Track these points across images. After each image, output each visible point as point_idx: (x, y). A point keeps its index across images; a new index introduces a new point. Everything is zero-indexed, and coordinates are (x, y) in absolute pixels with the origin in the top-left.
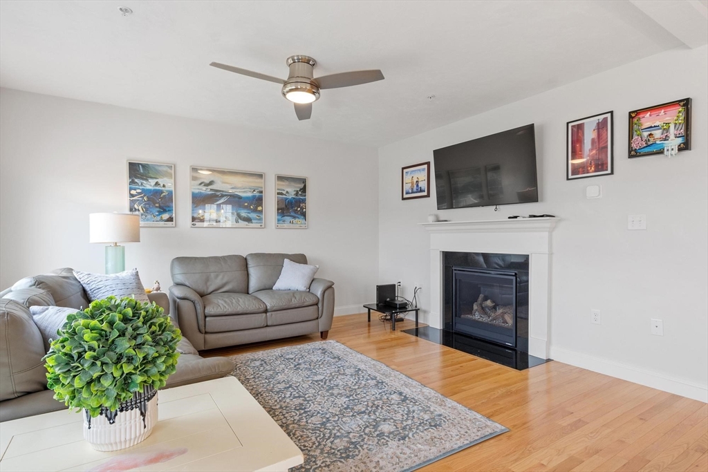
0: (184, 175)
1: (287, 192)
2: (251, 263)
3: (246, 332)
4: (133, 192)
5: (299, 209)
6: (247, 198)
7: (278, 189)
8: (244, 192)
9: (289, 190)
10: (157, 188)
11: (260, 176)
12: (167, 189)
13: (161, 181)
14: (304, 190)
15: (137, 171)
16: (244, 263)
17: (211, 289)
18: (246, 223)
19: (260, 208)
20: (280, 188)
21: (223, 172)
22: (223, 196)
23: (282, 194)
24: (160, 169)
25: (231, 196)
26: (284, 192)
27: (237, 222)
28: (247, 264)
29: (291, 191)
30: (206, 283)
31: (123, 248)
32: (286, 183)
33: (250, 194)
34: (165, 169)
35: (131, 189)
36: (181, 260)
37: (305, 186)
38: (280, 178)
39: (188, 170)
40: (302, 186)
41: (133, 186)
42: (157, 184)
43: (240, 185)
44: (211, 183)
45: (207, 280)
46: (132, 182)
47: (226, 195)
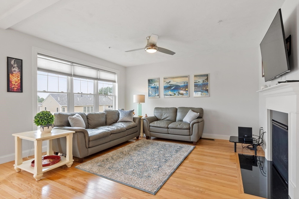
0: (162, 80)
1: (199, 81)
2: (178, 111)
3: (162, 134)
4: (149, 88)
5: (205, 88)
6: (182, 86)
7: (195, 81)
8: (181, 84)
9: (199, 80)
10: (155, 86)
11: (187, 77)
12: (157, 86)
13: (156, 84)
14: (207, 79)
15: (150, 81)
16: (176, 110)
17: (162, 118)
18: (182, 95)
19: (187, 89)
20: (195, 80)
21: (173, 78)
22: (173, 86)
23: (196, 82)
24: (155, 80)
25: (176, 86)
26: (197, 82)
27: (178, 95)
28: (177, 111)
29: (200, 81)
30: (161, 116)
31: (141, 104)
32: (198, 77)
33: (183, 84)
34: (156, 80)
35: (149, 87)
36: (157, 109)
37: (208, 78)
38: (195, 76)
39: (163, 79)
40: (206, 78)
41: (149, 86)
42: (155, 85)
43: (179, 82)
44: (170, 82)
45: (162, 115)
46: (149, 85)
47: (174, 86)
